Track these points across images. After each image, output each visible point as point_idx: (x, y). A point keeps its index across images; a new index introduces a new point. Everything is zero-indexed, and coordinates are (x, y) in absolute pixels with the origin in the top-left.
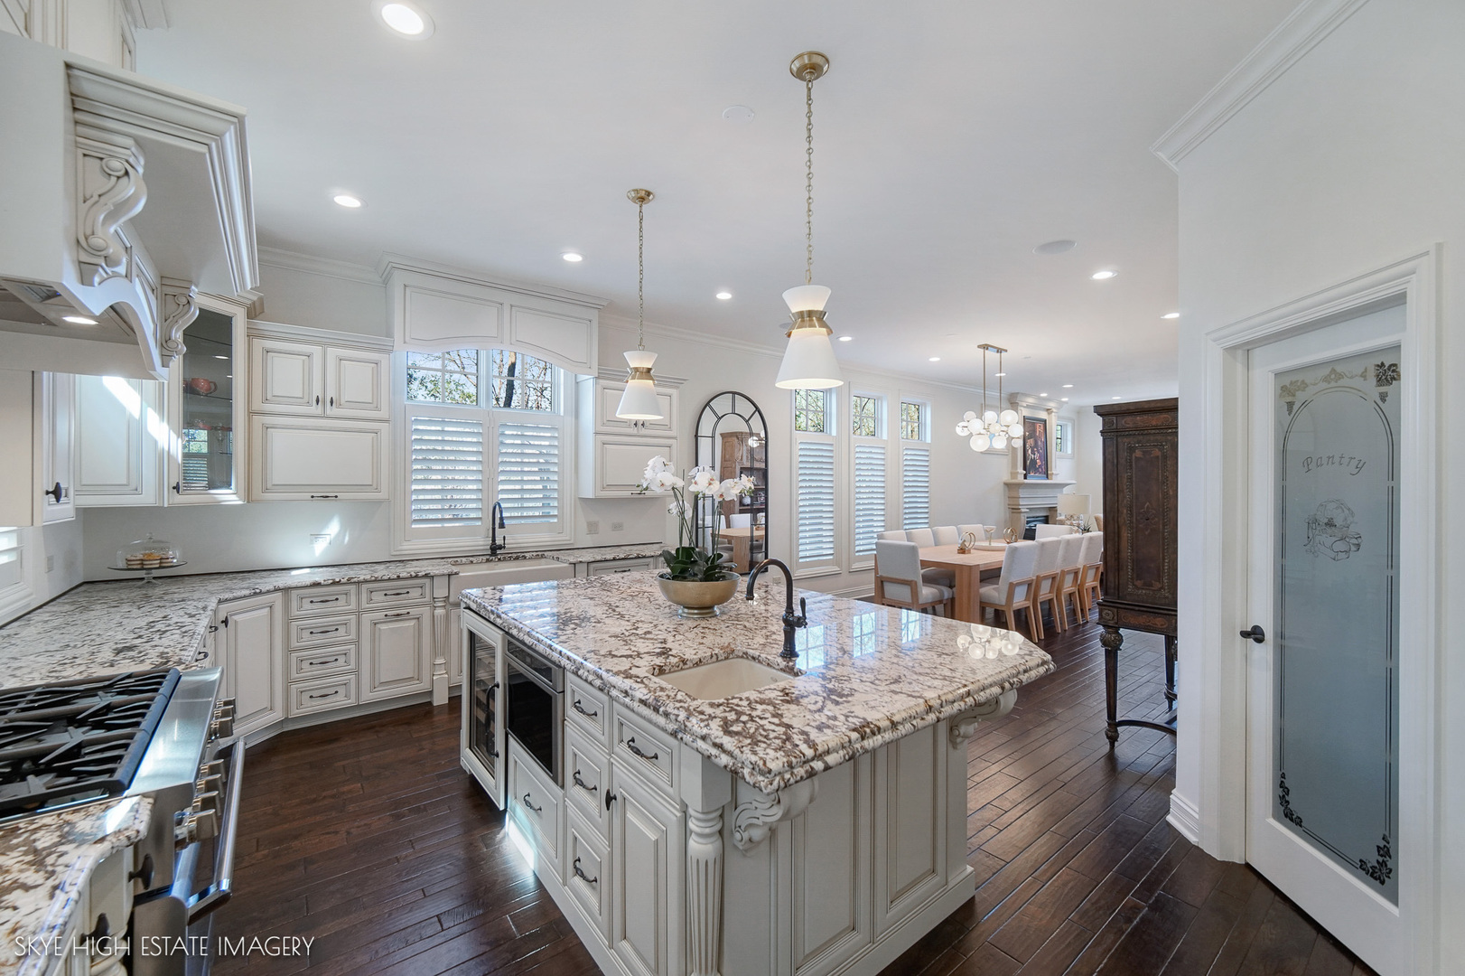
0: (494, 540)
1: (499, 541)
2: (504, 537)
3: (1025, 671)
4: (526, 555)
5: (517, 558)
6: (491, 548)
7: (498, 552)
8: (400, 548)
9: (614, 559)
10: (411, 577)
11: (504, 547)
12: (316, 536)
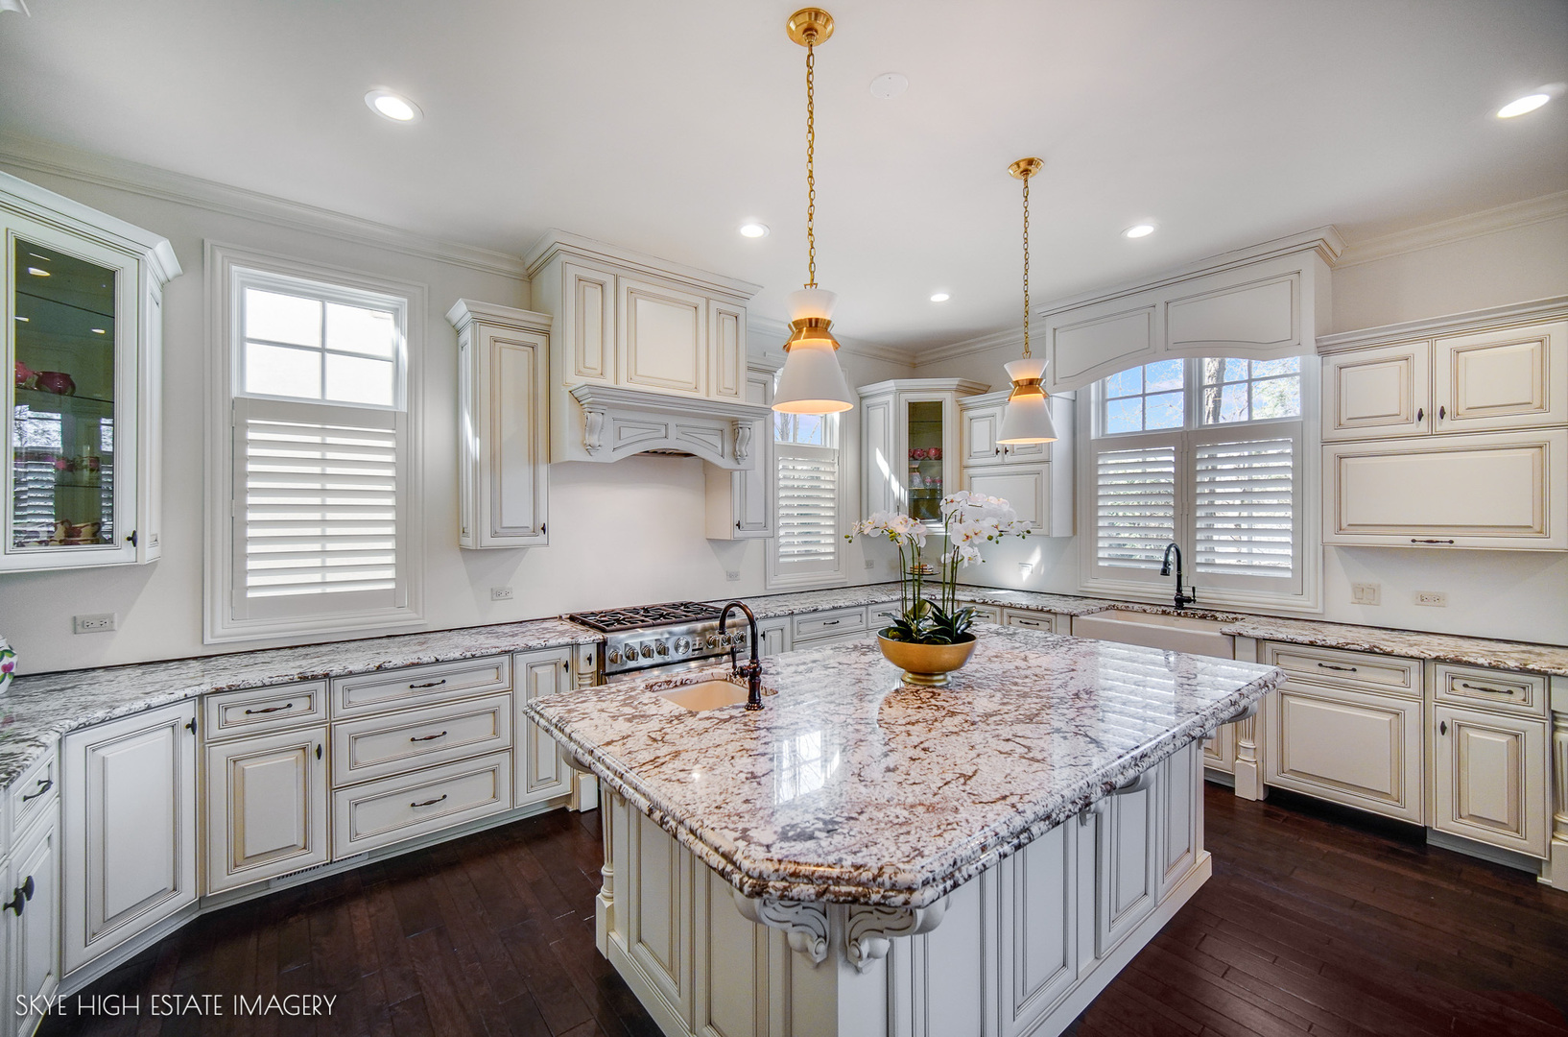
0: (1179, 590)
1: (1187, 592)
2: (1194, 589)
3: (692, 831)
4: (1217, 615)
5: (1203, 617)
6: (1176, 599)
7: (1186, 605)
8: (1086, 585)
9: (1312, 644)
10: (1037, 610)
11: (1194, 601)
12: (1023, 565)
